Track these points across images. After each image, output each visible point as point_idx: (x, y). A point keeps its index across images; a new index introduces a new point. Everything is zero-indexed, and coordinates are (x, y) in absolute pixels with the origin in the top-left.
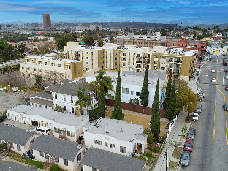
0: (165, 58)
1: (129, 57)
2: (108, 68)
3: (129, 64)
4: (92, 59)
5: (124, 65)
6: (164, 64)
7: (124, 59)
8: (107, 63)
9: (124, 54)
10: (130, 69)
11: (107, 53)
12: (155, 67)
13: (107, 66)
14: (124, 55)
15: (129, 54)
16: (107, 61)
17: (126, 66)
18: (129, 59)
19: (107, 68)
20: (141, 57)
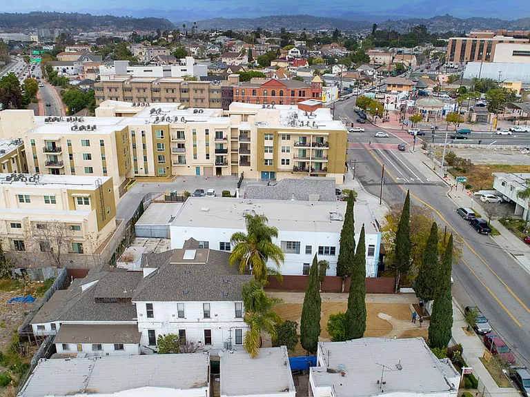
0: (289, 138)
1: (195, 140)
2: (142, 173)
3: (195, 158)
4: (103, 158)
5: (181, 160)
6: (288, 151)
7: (181, 146)
8: (135, 160)
9: (180, 134)
10: (198, 169)
11: (133, 135)
12: (267, 161)
13: (136, 167)
14: (179, 137)
15: (194, 133)
16: (135, 155)
17: (188, 164)
18: (195, 146)
19: (136, 172)
20: (225, 139)
